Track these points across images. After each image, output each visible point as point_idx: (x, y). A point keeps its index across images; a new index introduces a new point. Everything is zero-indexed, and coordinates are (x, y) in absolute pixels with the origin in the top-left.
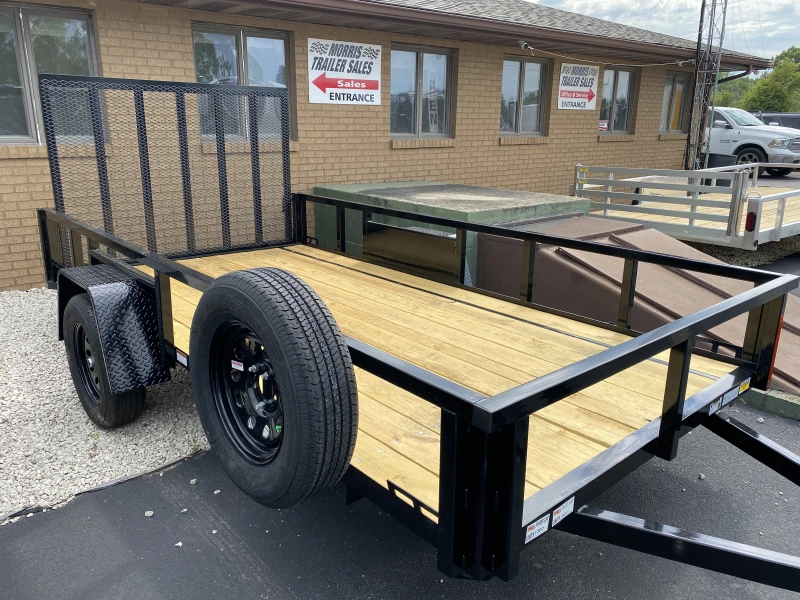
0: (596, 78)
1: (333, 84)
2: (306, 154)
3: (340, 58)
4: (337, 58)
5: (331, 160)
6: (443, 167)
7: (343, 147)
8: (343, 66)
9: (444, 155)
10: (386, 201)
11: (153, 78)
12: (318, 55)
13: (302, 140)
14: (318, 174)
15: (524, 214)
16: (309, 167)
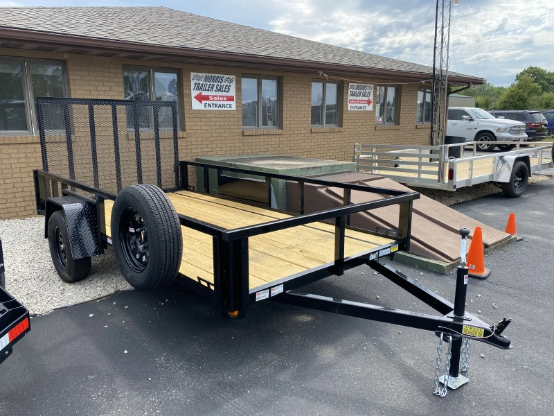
0: (372, 92)
1: (207, 98)
2: (190, 139)
3: (211, 83)
4: (209, 83)
5: (206, 143)
6: (276, 146)
7: (214, 135)
8: (212, 88)
9: (276, 139)
10: (235, 165)
11: (100, 97)
12: (197, 82)
13: (187, 131)
14: (198, 150)
15: (314, 171)
16: (192, 147)
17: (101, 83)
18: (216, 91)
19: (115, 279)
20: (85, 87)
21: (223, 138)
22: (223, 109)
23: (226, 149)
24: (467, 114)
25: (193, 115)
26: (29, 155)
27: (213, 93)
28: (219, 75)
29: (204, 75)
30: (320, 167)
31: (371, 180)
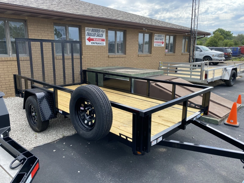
0: (164, 38)
1: (92, 40)
2: (84, 59)
3: (94, 33)
4: (93, 33)
5: (92, 61)
6: (123, 62)
7: (95, 57)
8: (95, 35)
9: (123, 59)
10: (108, 72)
11: (43, 39)
12: (88, 32)
13: (84, 55)
14: (88, 64)
15: (146, 75)
16: (86, 63)
17: (44, 32)
18: (97, 36)
19: (61, 130)
20: (36, 34)
21: (100, 59)
22: (100, 45)
23: (100, 64)
24: (200, 49)
25: (86, 48)
26: (8, 67)
27: (96, 37)
28: (98, 29)
29: (91, 28)
30: (149, 73)
31: (173, 79)
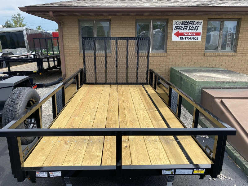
1: (182, 34)
2: (169, 57)
4: (184, 26)
8: (186, 28)
13: (168, 53)
17: (125, 29)
18: (188, 30)
23: (191, 63)
28: (192, 21)
29: (182, 21)
